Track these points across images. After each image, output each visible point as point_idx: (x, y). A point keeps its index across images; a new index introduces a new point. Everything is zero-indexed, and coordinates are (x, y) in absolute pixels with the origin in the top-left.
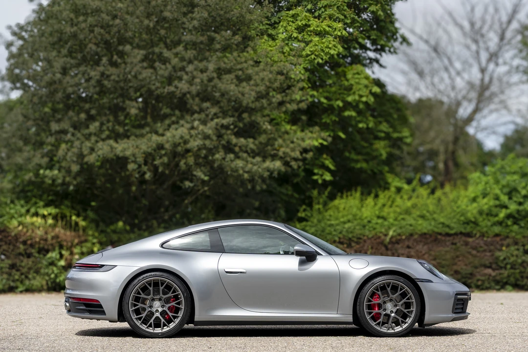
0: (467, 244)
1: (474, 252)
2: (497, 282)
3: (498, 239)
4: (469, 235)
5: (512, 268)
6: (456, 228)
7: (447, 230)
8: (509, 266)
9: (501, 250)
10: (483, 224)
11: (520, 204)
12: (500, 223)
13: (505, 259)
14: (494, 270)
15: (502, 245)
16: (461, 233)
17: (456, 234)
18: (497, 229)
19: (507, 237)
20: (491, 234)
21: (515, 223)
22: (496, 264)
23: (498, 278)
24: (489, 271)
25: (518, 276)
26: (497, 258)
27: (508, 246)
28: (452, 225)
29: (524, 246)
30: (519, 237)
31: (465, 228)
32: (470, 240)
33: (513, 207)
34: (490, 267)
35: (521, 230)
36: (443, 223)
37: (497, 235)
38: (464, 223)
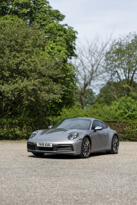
0: (115, 125)
1: (117, 128)
2: (123, 138)
3: (124, 124)
4: (115, 122)
5: (128, 134)
6: (111, 120)
7: (109, 120)
8: (127, 133)
9: (125, 128)
10: (120, 119)
11: (132, 112)
12: (125, 118)
13: (126, 130)
14: (123, 134)
15: (126, 126)
16: (113, 121)
17: (111, 122)
18: (124, 120)
19: (128, 123)
20: (123, 122)
21: (130, 119)
22: (123, 132)
23: (124, 137)
24: (121, 134)
25: (130, 136)
26: (124, 130)
27: (128, 126)
28: (110, 119)
29: (132, 126)
30: (131, 123)
31: (114, 120)
32: (116, 124)
33: (130, 113)
34: (121, 133)
35: (132, 121)
36: (107, 118)
37: (124, 122)
38: (114, 118)
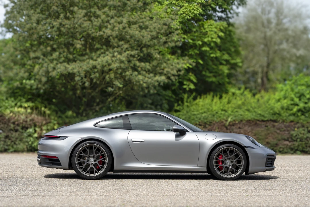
0: (274, 126)
1: (278, 131)
2: (292, 149)
3: (292, 124)
4: (275, 121)
5: (300, 141)
6: (268, 117)
7: (263, 118)
8: (298, 140)
9: (294, 130)
10: (284, 115)
11: (306, 103)
12: (294, 114)
13: (296, 136)
14: (290, 142)
15: (295, 127)
16: (271, 120)
17: (268, 121)
18: (292, 118)
19: (298, 123)
20: (288, 121)
21: (303, 114)
22: (291, 139)
23: (292, 147)
24: (287, 142)
25: (304, 146)
26: (292, 135)
27: (298, 128)
28: (266, 115)
29: (307, 128)
30: (305, 122)
31: (273, 117)
32: (276, 124)
33: (302, 105)
34: (287, 140)
35: (306, 119)
36: (260, 114)
37: (292, 121)
38: (272, 114)
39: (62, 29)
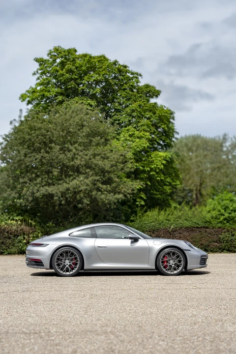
0: (206, 232)
1: (209, 235)
2: (220, 249)
3: (220, 229)
4: (207, 228)
5: (226, 242)
6: (202, 224)
7: (197, 225)
8: (225, 242)
9: (221, 234)
10: (213, 223)
11: (230, 213)
12: (221, 222)
13: (223, 238)
14: (218, 243)
15: (222, 232)
16: (203, 227)
17: (201, 227)
18: (220, 225)
19: (224, 228)
20: (217, 227)
21: (227, 222)
22: (219, 241)
23: (220, 247)
24: (217, 244)
25: (229, 246)
26: (220, 238)
27: (224, 233)
28: (200, 223)
29: (232, 232)
30: (229, 228)
31: (205, 225)
32: (208, 230)
33: (227, 215)
34: (216, 242)
35: (230, 225)
36: (195, 223)
37: (219, 228)
38: (205, 222)
39: (44, 160)
